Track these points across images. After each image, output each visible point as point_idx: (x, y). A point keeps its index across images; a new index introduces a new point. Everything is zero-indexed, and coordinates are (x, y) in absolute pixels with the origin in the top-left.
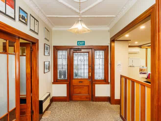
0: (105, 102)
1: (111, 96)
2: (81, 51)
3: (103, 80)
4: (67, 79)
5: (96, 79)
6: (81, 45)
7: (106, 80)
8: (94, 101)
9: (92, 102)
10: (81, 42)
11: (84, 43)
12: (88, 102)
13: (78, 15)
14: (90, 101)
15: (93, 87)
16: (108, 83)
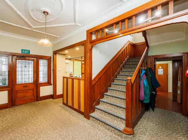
0: (49, 99)
1: (53, 94)
2: (25, 58)
3: (46, 83)
4: (7, 85)
5: (41, 82)
6: (25, 53)
7: (50, 83)
8: (39, 101)
9: (37, 102)
10: (26, 50)
11: (29, 52)
12: (33, 103)
13: (29, 28)
14: (35, 101)
15: (38, 89)
16: (51, 84)
